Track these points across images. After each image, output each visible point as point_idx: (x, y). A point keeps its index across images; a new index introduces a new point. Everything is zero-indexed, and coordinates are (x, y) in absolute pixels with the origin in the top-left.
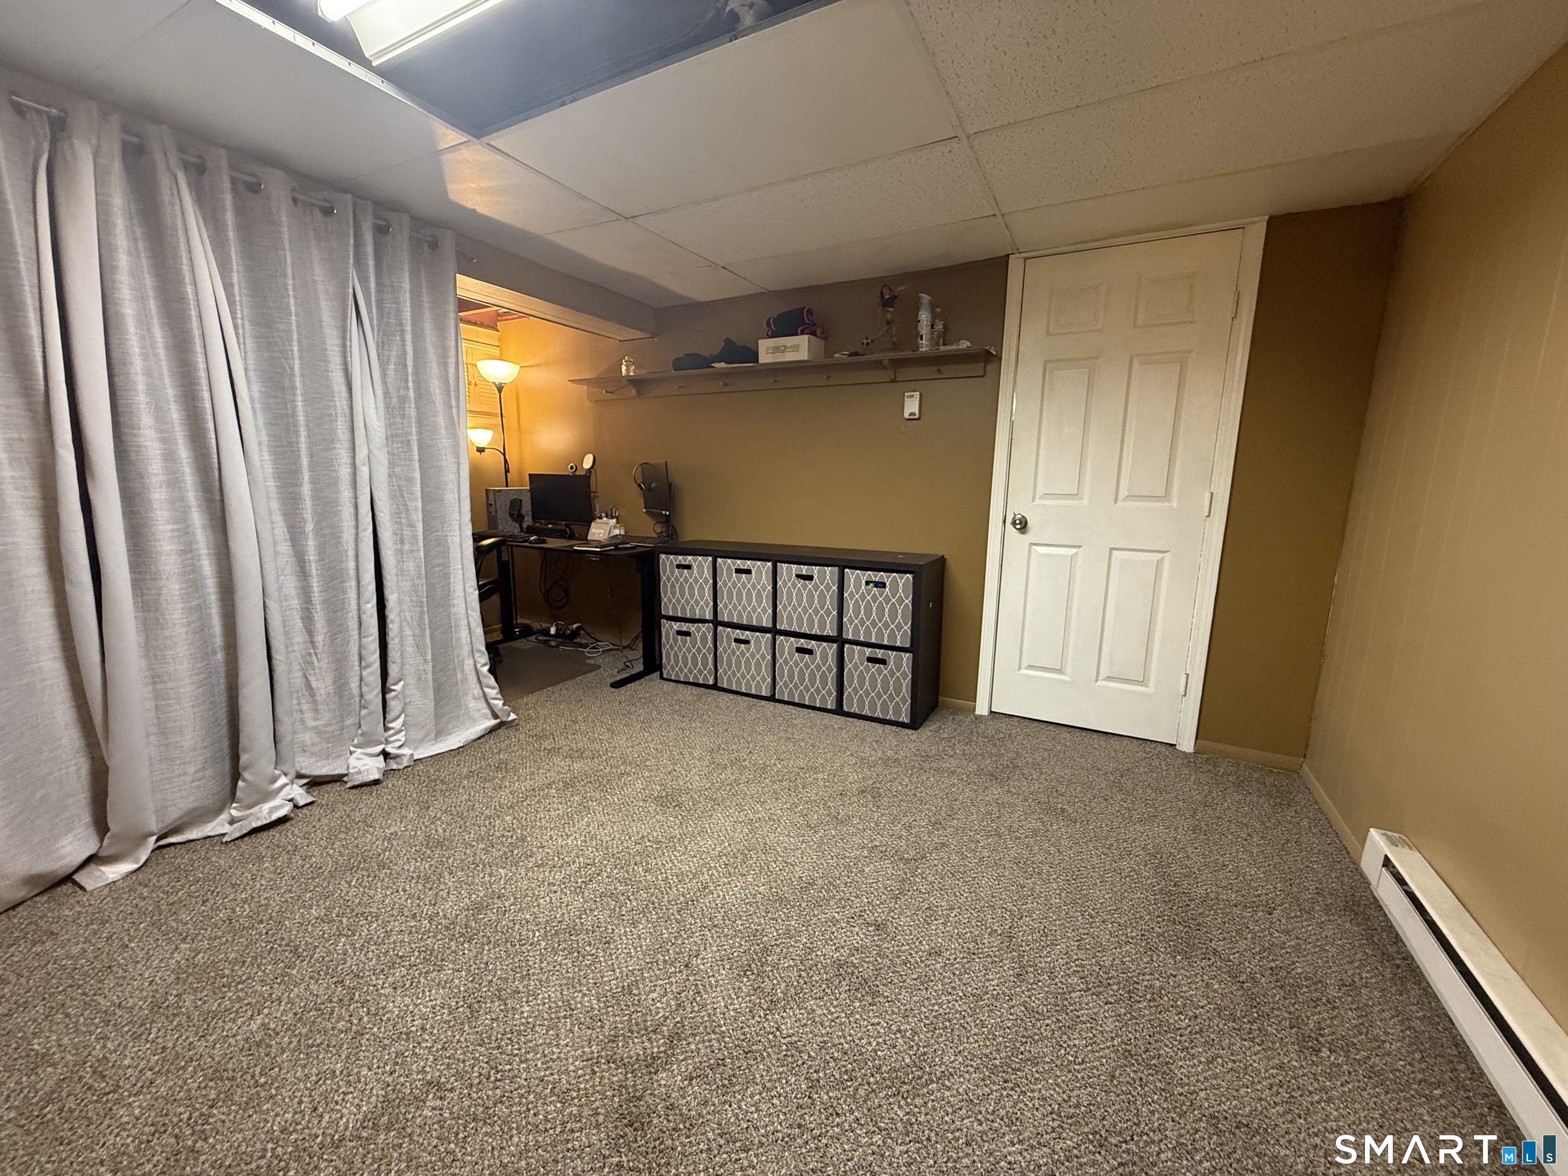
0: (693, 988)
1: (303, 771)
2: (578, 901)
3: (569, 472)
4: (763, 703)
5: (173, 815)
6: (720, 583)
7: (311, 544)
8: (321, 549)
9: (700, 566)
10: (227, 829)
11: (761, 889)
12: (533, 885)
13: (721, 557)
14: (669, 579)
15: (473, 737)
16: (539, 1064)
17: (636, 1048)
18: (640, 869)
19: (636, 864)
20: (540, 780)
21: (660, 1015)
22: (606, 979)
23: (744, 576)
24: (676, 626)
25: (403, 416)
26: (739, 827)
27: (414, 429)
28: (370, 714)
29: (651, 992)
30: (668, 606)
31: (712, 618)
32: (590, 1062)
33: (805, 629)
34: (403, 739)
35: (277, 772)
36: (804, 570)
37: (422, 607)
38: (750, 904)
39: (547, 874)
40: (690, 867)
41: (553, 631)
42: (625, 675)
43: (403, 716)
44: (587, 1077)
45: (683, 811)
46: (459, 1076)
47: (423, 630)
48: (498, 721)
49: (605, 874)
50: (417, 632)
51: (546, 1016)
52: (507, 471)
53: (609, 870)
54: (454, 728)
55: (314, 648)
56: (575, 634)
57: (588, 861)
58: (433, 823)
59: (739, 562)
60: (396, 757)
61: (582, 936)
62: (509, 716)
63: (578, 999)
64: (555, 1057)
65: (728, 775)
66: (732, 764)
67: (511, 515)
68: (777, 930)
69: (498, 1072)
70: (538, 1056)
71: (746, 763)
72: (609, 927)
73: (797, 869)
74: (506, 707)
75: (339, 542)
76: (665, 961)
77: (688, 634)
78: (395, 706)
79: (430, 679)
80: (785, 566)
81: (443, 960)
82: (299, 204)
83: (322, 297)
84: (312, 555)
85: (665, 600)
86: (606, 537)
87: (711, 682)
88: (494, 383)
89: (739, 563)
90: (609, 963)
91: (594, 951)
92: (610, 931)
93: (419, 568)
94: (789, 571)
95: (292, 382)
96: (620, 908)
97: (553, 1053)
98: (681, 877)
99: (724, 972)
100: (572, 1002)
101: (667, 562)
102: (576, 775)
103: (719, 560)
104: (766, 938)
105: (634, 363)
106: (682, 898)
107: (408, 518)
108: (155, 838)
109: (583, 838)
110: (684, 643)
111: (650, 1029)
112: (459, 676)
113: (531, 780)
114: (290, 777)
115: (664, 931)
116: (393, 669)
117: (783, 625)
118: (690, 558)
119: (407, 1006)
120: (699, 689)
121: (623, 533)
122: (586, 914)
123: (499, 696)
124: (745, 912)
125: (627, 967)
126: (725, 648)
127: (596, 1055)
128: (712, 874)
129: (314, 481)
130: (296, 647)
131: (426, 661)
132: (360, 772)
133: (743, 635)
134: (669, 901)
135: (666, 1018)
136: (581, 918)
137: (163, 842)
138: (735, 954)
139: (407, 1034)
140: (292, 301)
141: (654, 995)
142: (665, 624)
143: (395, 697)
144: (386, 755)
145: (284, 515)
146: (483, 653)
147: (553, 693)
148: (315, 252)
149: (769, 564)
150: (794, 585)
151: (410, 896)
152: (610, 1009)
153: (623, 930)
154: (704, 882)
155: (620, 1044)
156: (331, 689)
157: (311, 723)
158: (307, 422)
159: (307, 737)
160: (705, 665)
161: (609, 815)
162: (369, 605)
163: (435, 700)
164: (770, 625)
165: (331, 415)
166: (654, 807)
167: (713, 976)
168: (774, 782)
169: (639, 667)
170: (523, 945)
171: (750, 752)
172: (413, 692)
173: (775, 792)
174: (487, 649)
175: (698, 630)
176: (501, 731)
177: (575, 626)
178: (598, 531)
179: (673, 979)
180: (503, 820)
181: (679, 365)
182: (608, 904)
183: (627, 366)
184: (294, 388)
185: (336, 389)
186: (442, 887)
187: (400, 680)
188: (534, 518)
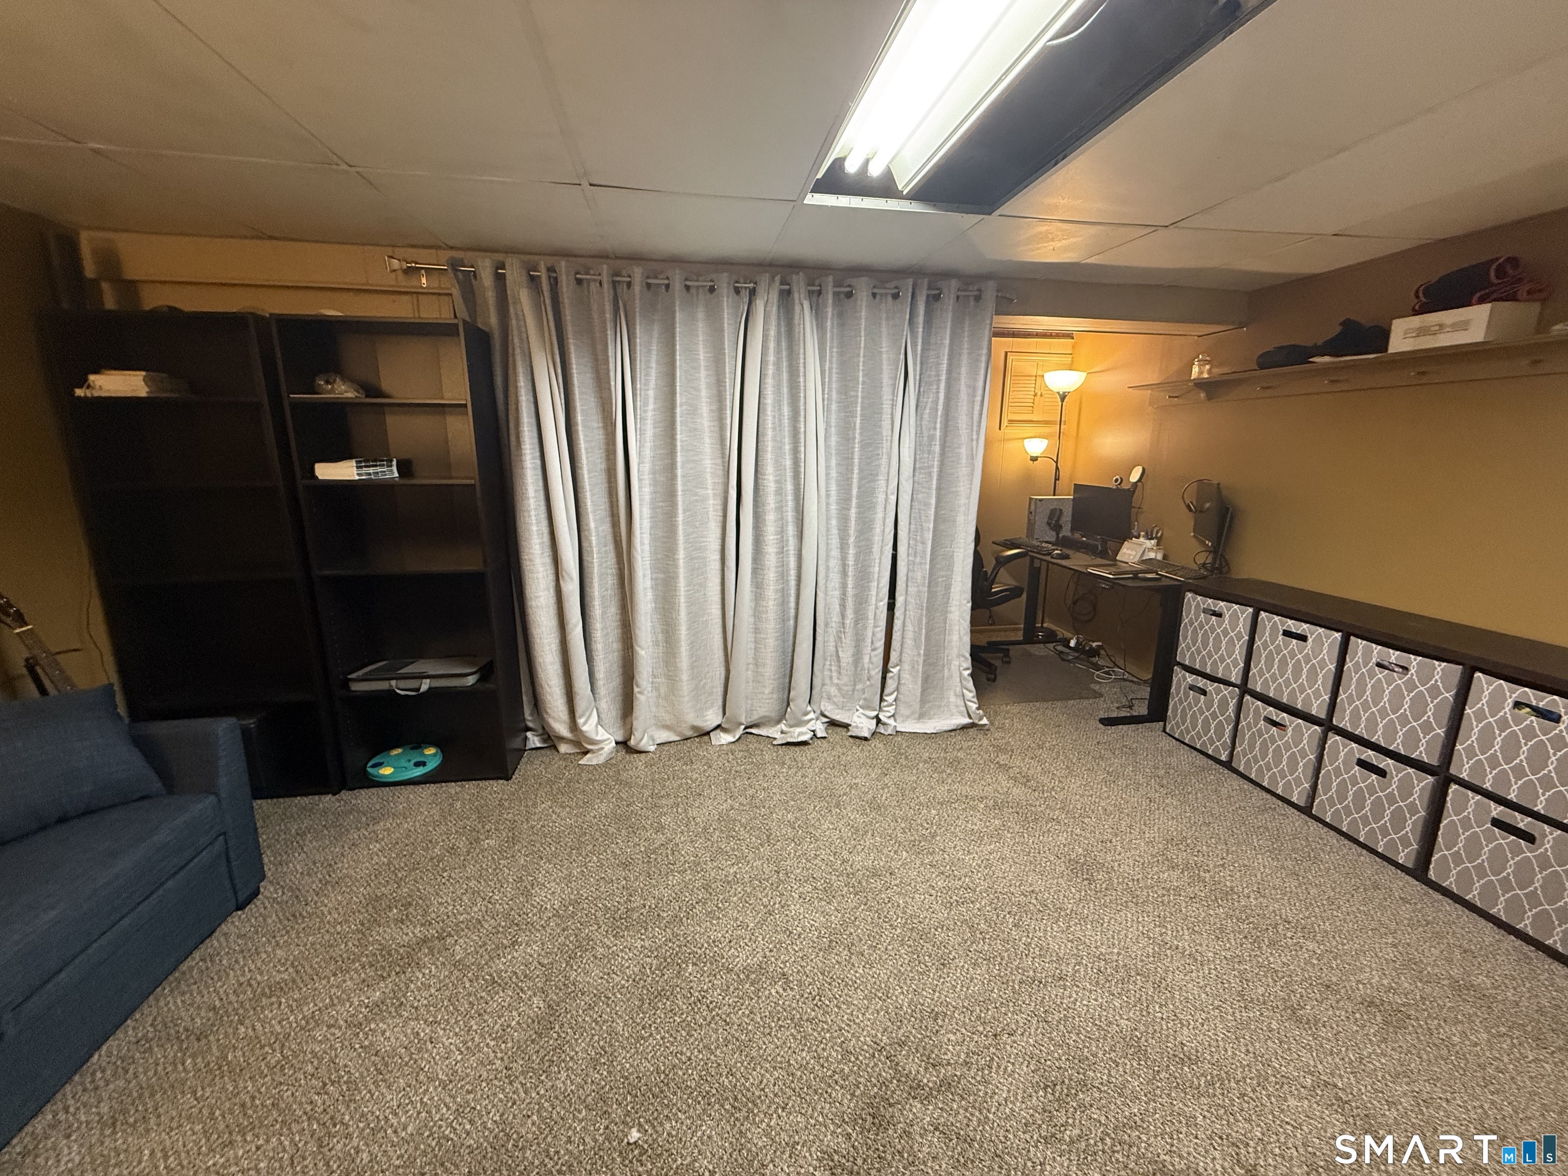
0: (988, 1059)
1: (826, 713)
2: (943, 914)
3: (1113, 485)
4: (1291, 811)
5: (755, 717)
6: (1258, 643)
7: (852, 551)
8: (857, 556)
9: (1235, 618)
10: (778, 735)
11: (1123, 1022)
12: (919, 879)
13: (1265, 611)
14: (1191, 624)
15: (946, 728)
16: (846, 1017)
17: (913, 1066)
18: (1011, 920)
19: (1009, 913)
20: (977, 791)
21: (946, 1057)
22: (924, 993)
23: (1294, 641)
24: (1191, 679)
25: (929, 452)
26: (1144, 942)
27: (936, 463)
28: (871, 685)
29: (951, 1032)
30: (1186, 652)
31: (1239, 682)
32: (876, 1046)
33: (1378, 738)
34: (893, 712)
35: (809, 708)
36: (1394, 656)
37: (922, 610)
38: (1100, 1028)
39: (934, 876)
40: (1059, 949)
41: (1072, 643)
42: (1123, 713)
43: (895, 693)
44: (867, 1055)
45: (1090, 890)
46: (800, 983)
47: (921, 629)
48: (971, 721)
49: (978, 906)
50: (916, 629)
51: (869, 987)
52: (1057, 479)
53: (983, 903)
54: (934, 714)
55: (844, 628)
56: (1095, 652)
57: (971, 885)
58: (883, 789)
59: (1290, 622)
60: (884, 724)
61: (928, 945)
62: (981, 719)
63: (896, 993)
64: (857, 1021)
65: (1172, 878)
66: (1187, 867)
67: (1049, 524)
68: (1110, 1075)
69: (820, 1000)
70: (848, 1011)
71: (1207, 875)
72: (953, 953)
73: (1185, 1031)
74: (981, 712)
75: (871, 552)
76: (980, 1017)
77: (1204, 692)
78: (891, 684)
79: (921, 670)
80: (1362, 643)
81: (834, 897)
82: (878, 296)
83: (885, 362)
84: (851, 562)
85: (1182, 645)
86: (1137, 559)
87: (1223, 758)
88: (1058, 393)
89: (1291, 625)
90: (935, 982)
91: (930, 964)
92: (951, 957)
93: (924, 578)
94: (1367, 654)
95: (854, 434)
96: (972, 943)
97: (858, 1017)
98: (1044, 951)
99: (1025, 1069)
100: (891, 991)
101: (1193, 602)
102: (1009, 800)
103: (1263, 614)
104: (1091, 1074)
105: (1209, 362)
106: (1031, 973)
107: (922, 536)
108: (743, 727)
109: (979, 862)
110: (1197, 702)
111: (931, 1061)
112: (946, 671)
113: (970, 786)
114: (816, 715)
115: (996, 991)
116: (894, 656)
117: (1343, 720)
118: (1222, 604)
119: (800, 914)
120: (1205, 759)
121: (1159, 557)
122: (942, 929)
123: (975, 700)
124: (1088, 1032)
125: (946, 996)
126: (1249, 724)
127: (882, 1044)
128: (1078, 971)
129: (859, 506)
130: (834, 625)
131: (919, 654)
132: (857, 727)
133: (1277, 716)
134: (1018, 968)
135: (949, 1064)
136: (936, 930)
137: (749, 730)
138: (1048, 1063)
139: (791, 933)
140: (861, 373)
141: (953, 1038)
142: (1178, 673)
143: (892, 677)
144: (879, 721)
145: (839, 530)
146: (966, 658)
147: (1038, 709)
148: (884, 329)
149: (1338, 635)
150: (1372, 675)
151: (841, 838)
152: (913, 1019)
153: (962, 964)
154: (1064, 972)
155: (904, 1052)
156: (851, 660)
157: (836, 681)
158: (860, 463)
159: (833, 691)
160: (1220, 735)
161: (1015, 853)
162: (882, 603)
163: (922, 687)
164: (1323, 715)
165: (878, 455)
166: (1063, 868)
167: (1013, 1064)
168: (1228, 916)
169: (1142, 709)
170: (885, 922)
171: (1223, 865)
172: (906, 676)
173: (1222, 930)
174: (971, 655)
175: (1218, 692)
176: (972, 732)
177: (1094, 644)
178: (1129, 552)
179: (976, 1037)
180: (929, 812)
181: (1267, 361)
182: (964, 932)
183: (1200, 366)
184: (854, 438)
185: (884, 434)
186: (862, 842)
187: (897, 665)
188: (1072, 530)
